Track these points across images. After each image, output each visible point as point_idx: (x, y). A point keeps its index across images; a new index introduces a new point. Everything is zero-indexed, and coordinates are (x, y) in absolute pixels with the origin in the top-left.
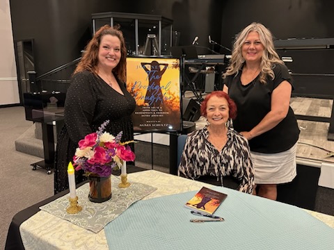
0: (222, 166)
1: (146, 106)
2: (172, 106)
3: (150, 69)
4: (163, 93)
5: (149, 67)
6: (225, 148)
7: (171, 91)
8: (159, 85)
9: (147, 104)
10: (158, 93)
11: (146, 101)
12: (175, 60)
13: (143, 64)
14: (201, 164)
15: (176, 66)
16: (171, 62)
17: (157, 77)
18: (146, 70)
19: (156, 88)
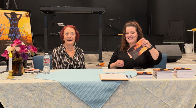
0: (74, 65)
1: (9, 40)
2: (27, 40)
3: (10, 17)
4: (21, 32)
5: (9, 16)
6: (75, 56)
7: (25, 31)
8: (17, 27)
9: (10, 39)
10: (17, 32)
11: (9, 37)
12: (26, 12)
13: (5, 14)
14: (65, 65)
15: (27, 16)
16: (24, 13)
17: (16, 22)
18: (8, 17)
19: (15, 29)
